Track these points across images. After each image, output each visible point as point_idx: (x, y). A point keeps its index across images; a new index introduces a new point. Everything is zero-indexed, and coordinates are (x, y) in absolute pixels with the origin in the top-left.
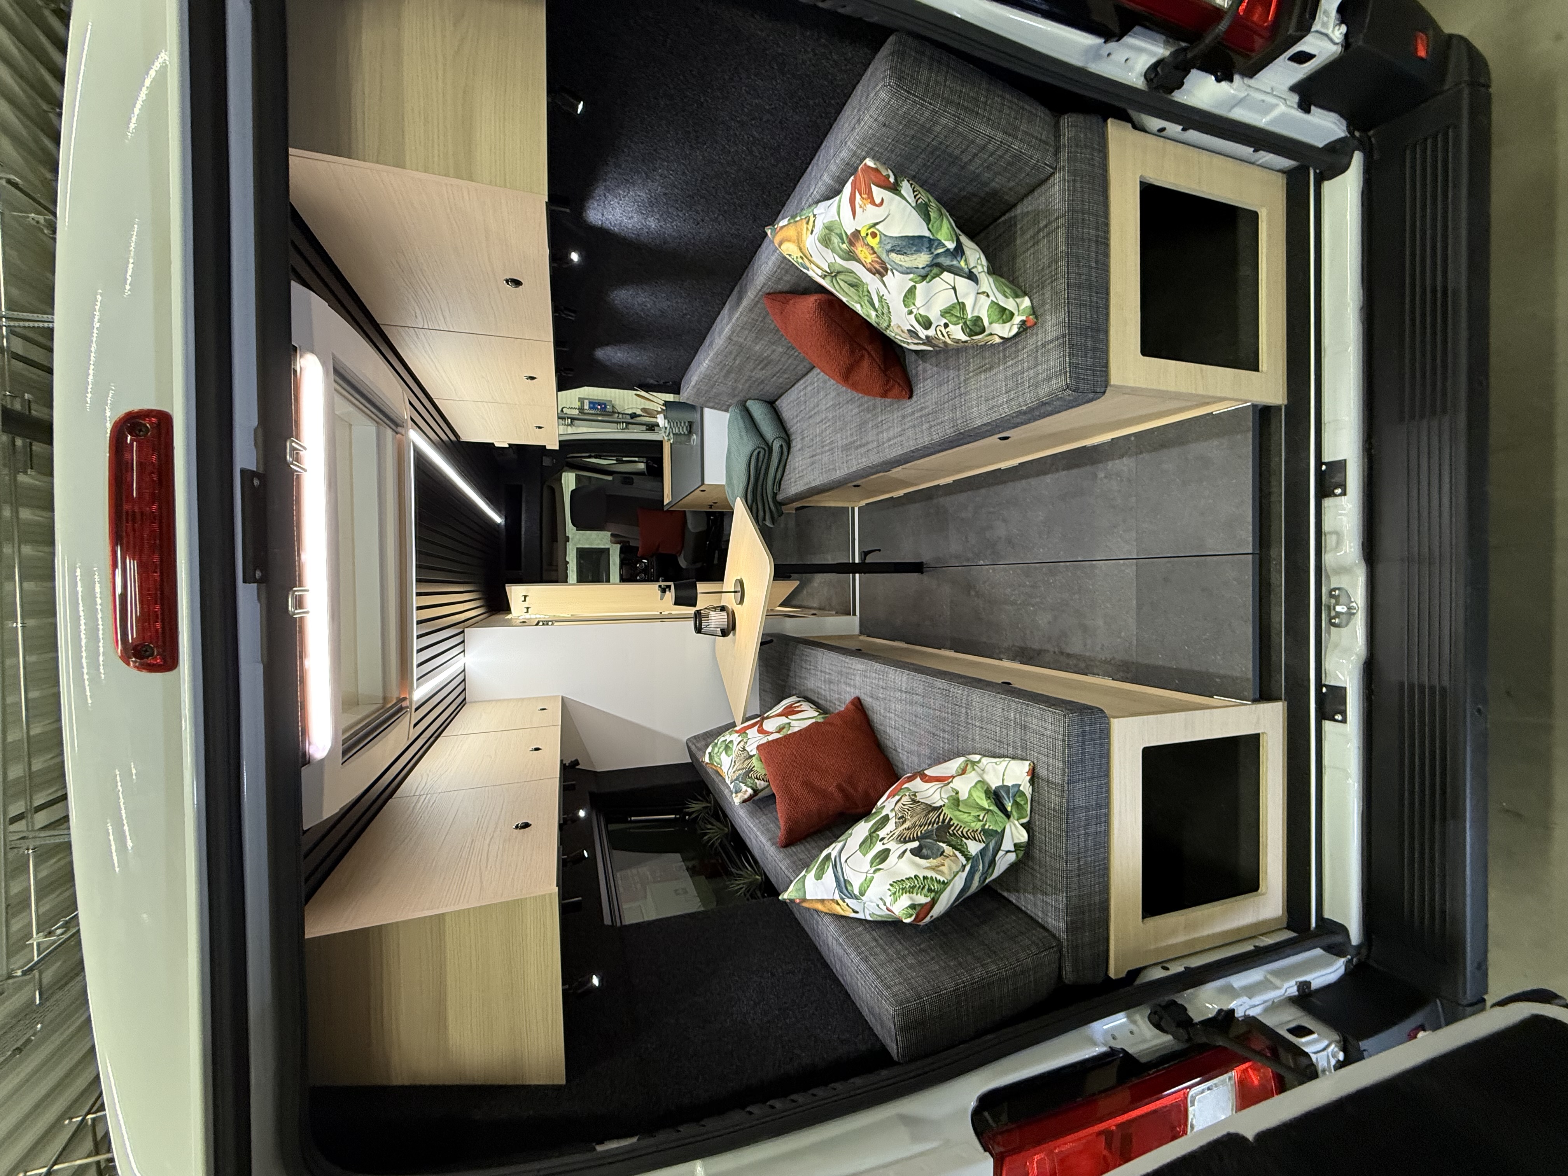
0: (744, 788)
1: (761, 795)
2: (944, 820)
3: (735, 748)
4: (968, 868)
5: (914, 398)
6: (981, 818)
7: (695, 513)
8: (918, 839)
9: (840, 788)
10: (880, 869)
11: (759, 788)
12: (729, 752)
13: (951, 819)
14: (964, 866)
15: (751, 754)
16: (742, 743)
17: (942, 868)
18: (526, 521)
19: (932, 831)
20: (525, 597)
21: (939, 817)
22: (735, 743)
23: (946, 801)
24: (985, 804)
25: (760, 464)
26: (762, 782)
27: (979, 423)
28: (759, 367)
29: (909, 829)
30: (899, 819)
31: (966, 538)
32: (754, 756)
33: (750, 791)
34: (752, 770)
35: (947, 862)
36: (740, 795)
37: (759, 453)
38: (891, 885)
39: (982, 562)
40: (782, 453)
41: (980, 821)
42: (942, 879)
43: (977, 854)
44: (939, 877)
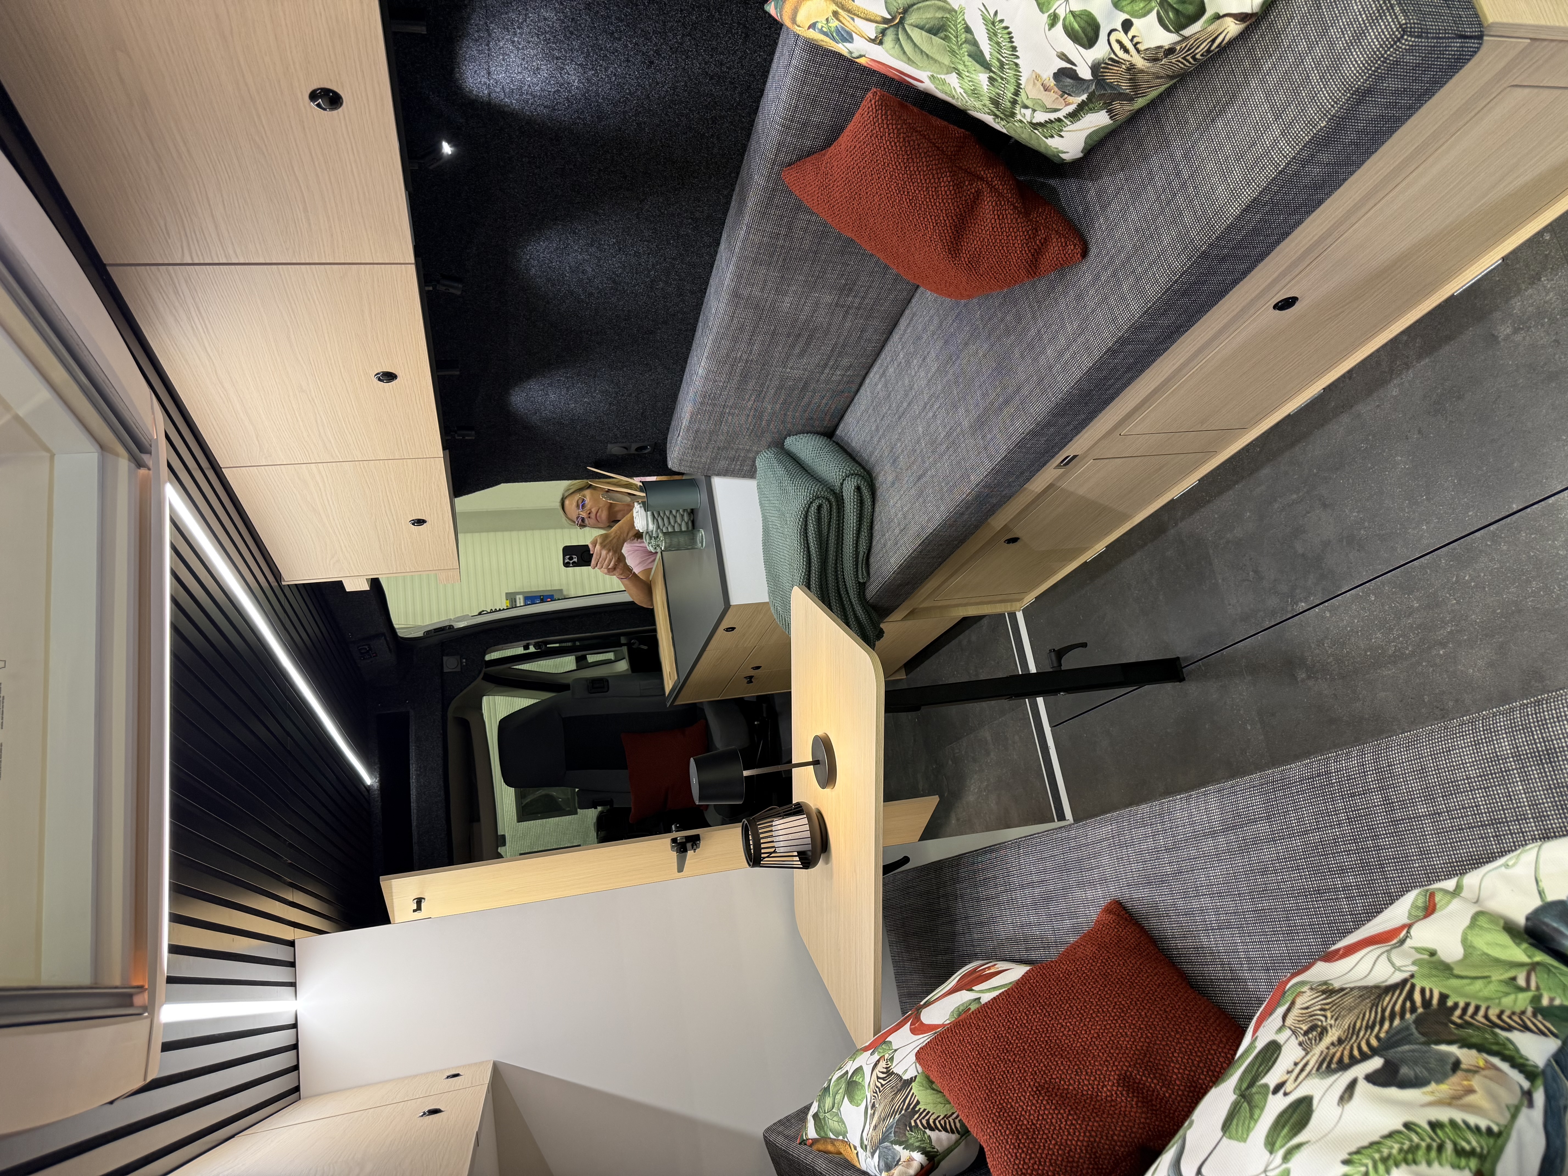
0: (904, 1154)
1: (945, 1165)
2: (1427, 1003)
3: (868, 1080)
4: (1539, 1097)
5: (1093, 251)
6: (1521, 982)
7: (723, 706)
8: (1374, 1052)
9: (1127, 1082)
10: (1299, 1146)
11: (939, 1148)
12: (858, 1096)
13: (1443, 997)
14: (1528, 1095)
15: (906, 1077)
16: (882, 1064)
17: (1471, 1099)
18: (418, 775)
19: (1407, 1028)
20: (419, 901)
21: (1410, 996)
22: (867, 1070)
23: (1414, 968)
24: (1518, 953)
25: (825, 531)
26: (943, 1135)
27: (1235, 210)
28: (797, 350)
29: (1340, 1041)
30: (1306, 1033)
31: (1256, 572)
32: (912, 1080)
33: (918, 1158)
35: (1476, 1082)
37: (820, 507)
38: (1346, 1162)
39: (1303, 606)
40: (861, 502)
41: (1520, 989)
42: (1483, 1124)
43: (1548, 1064)
44: (1473, 1120)
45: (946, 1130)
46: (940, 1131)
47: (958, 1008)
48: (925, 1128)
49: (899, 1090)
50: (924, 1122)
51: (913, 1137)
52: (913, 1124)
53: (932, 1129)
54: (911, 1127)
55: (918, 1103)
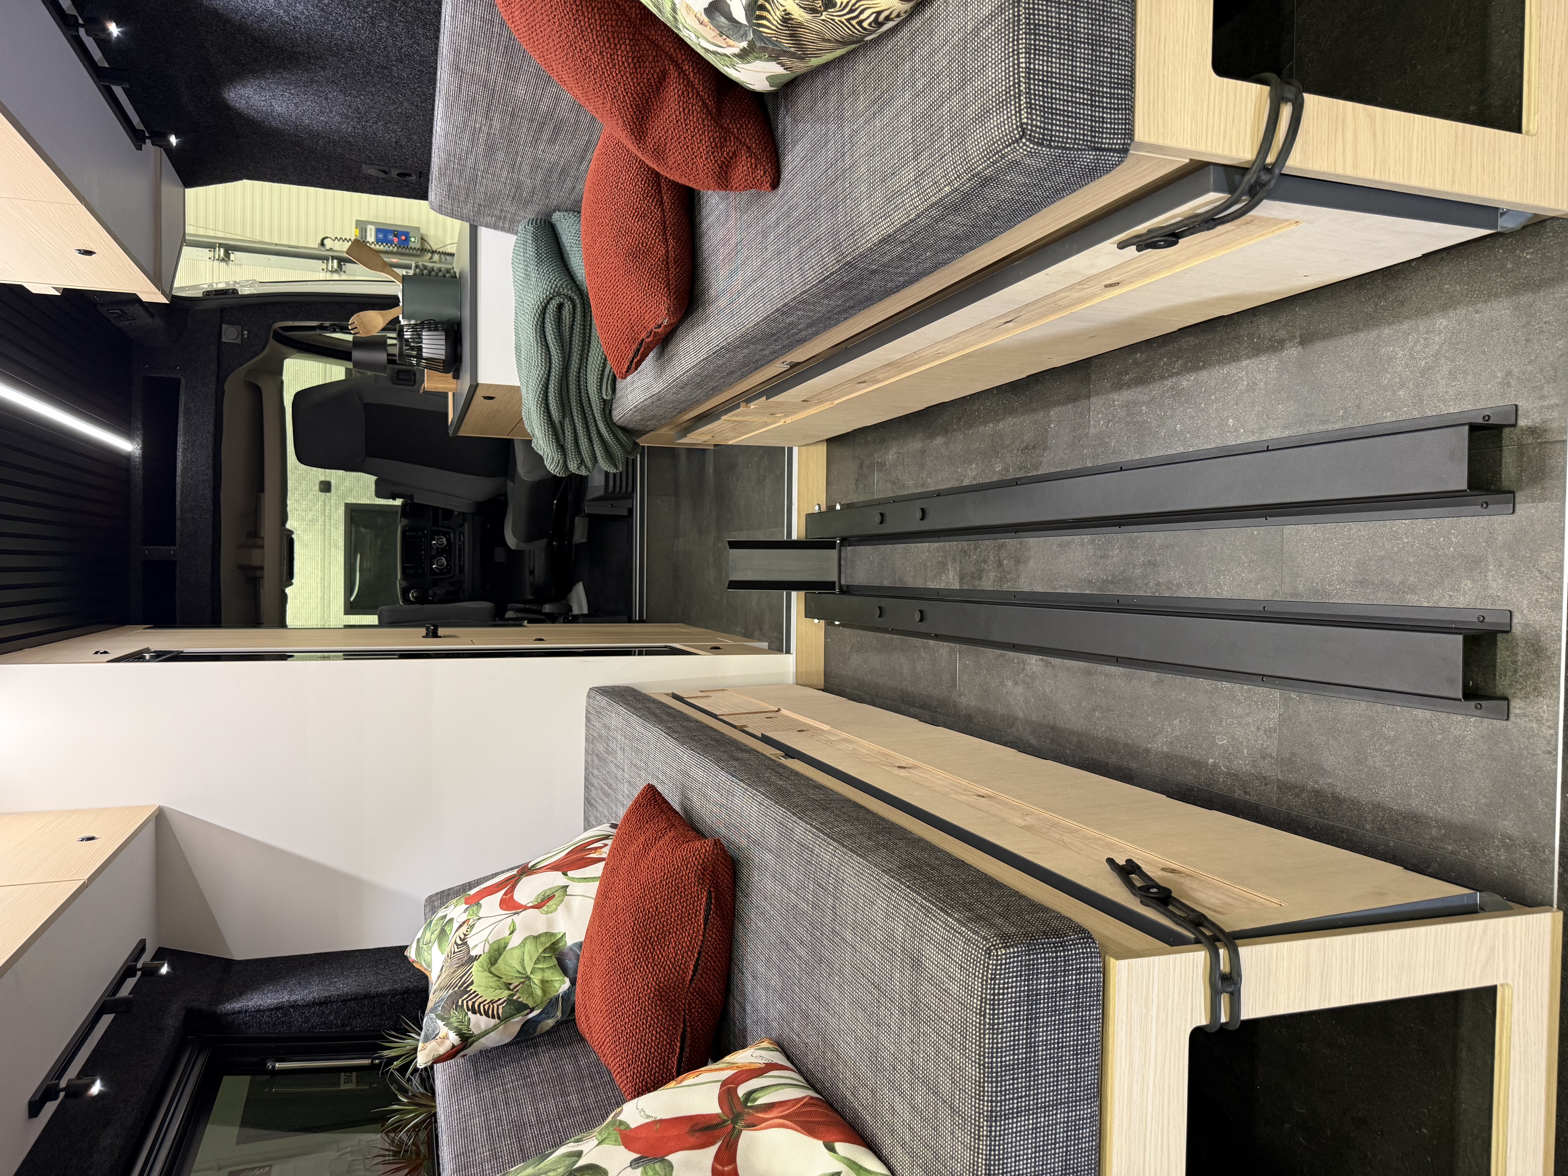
0: (443, 1030)
33: (453, 1039)
34: (465, 991)
36: (432, 1044)
45: (487, 1015)
46: (481, 1015)
47: (545, 891)
48: (469, 1010)
49: (463, 965)
50: (470, 1003)
51: (455, 1017)
52: (460, 1004)
53: (474, 1012)
54: (457, 1006)
55: (472, 983)
